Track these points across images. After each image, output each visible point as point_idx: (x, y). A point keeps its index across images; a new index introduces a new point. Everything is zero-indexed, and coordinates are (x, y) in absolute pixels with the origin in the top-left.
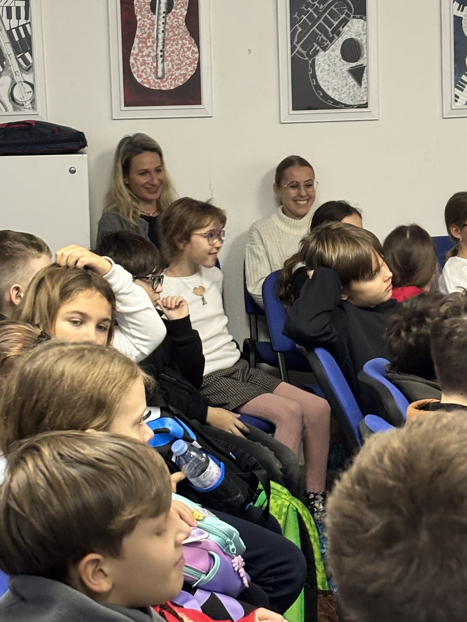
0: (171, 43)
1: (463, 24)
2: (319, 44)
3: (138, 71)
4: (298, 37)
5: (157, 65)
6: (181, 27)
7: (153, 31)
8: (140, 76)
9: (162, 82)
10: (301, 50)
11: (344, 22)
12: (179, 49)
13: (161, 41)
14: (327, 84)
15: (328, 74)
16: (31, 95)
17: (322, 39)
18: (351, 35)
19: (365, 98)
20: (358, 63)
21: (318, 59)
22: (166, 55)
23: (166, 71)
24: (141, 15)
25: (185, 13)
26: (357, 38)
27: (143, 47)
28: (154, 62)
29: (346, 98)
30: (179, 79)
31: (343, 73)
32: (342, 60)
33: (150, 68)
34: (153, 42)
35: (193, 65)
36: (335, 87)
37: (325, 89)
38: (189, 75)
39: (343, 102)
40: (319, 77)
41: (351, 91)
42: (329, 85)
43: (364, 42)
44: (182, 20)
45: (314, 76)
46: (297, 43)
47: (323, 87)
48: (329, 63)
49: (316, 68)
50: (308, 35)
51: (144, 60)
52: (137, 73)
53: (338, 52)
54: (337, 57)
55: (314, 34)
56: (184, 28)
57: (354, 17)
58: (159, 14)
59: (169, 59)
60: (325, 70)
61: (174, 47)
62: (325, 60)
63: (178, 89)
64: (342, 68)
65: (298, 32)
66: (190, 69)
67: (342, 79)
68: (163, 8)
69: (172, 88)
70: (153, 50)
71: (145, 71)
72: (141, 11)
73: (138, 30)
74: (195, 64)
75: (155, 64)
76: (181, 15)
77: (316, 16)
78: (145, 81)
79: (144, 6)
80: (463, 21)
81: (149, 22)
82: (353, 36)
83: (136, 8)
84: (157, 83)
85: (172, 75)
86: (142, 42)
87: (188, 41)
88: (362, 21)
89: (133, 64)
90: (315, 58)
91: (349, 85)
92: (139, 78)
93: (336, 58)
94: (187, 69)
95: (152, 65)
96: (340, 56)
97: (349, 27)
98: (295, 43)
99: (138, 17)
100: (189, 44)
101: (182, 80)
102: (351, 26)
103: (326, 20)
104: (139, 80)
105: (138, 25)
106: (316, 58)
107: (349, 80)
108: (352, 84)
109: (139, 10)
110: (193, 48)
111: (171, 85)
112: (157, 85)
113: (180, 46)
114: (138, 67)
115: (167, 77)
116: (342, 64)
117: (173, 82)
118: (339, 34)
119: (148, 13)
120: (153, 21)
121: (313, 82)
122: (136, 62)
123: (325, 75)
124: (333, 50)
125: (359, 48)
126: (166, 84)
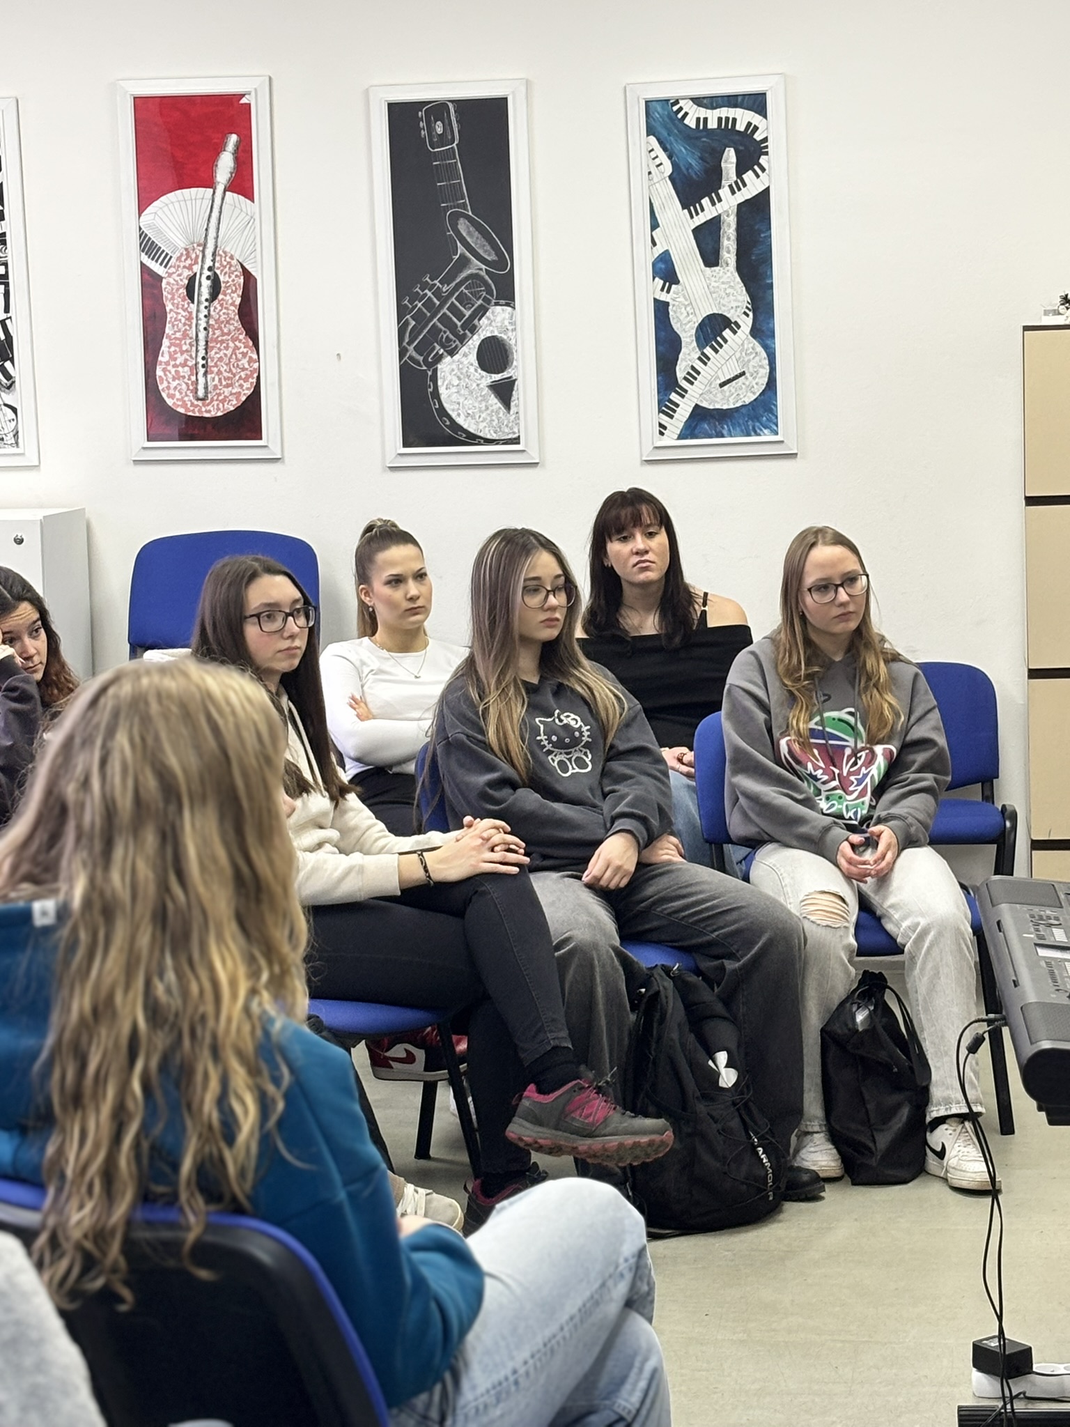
0: (218, 345)
1: (671, 313)
2: (443, 346)
3: (168, 388)
4: (410, 336)
5: (197, 380)
6: (232, 322)
7: (191, 328)
8: (172, 396)
9: (204, 405)
10: (414, 354)
11: (481, 311)
12: (229, 356)
13: (202, 343)
14: (456, 407)
15: (458, 392)
16: (14, 424)
17: (447, 337)
18: (492, 331)
19: (516, 430)
20: (505, 375)
21: (442, 369)
22: (210, 363)
23: (210, 389)
24: (173, 304)
25: (238, 301)
26: (502, 335)
27: (175, 352)
28: (192, 374)
29: (487, 429)
30: (230, 401)
31: (482, 390)
32: (479, 370)
33: (187, 384)
34: (191, 345)
35: (251, 380)
36: (469, 412)
37: (454, 415)
38: (244, 394)
39: (481, 434)
40: (443, 398)
41: (494, 418)
42: (459, 409)
43: (513, 342)
44: (233, 312)
45: (436, 394)
46: (409, 343)
47: (450, 412)
48: (459, 374)
49: (440, 383)
50: (425, 331)
51: (177, 372)
52: (167, 391)
53: (473, 358)
54: (472, 365)
55: (435, 331)
56: (238, 324)
57: (497, 304)
58: (199, 302)
59: (215, 370)
60: (453, 386)
61: (222, 353)
62: (453, 370)
63: (228, 416)
64: (479, 382)
65: (410, 327)
66: (246, 385)
67: (480, 399)
68: (205, 293)
69: (220, 414)
70: (191, 356)
71: (179, 388)
72: (173, 299)
73: (168, 326)
74: (253, 378)
75: (193, 378)
76: (233, 304)
77: (438, 303)
78: (180, 403)
79: (178, 290)
80: (670, 307)
81: (184, 314)
82: (496, 333)
83: (165, 293)
84: (198, 405)
85: (219, 395)
86: (175, 345)
87: (244, 343)
88: (509, 309)
89: (160, 377)
90: (437, 368)
91: (491, 408)
92: (171, 400)
93: (470, 367)
94: (241, 386)
95: (189, 379)
96: (476, 364)
97: (488, 319)
98: (405, 344)
99: (169, 307)
100: (245, 347)
101: (234, 402)
102: (492, 318)
103: (453, 308)
104: (170, 402)
105: (168, 319)
106: (439, 366)
107: (490, 402)
108: (495, 407)
109: (170, 296)
110: (249, 354)
111: (218, 409)
112: (196, 410)
113: (230, 350)
114: (169, 383)
115: (212, 399)
116: (479, 377)
117: (221, 405)
118: (473, 330)
119: (183, 301)
120: (190, 313)
121: (435, 404)
122: (166, 375)
123: (453, 393)
124: (465, 355)
125: (506, 351)
126: (210, 408)
